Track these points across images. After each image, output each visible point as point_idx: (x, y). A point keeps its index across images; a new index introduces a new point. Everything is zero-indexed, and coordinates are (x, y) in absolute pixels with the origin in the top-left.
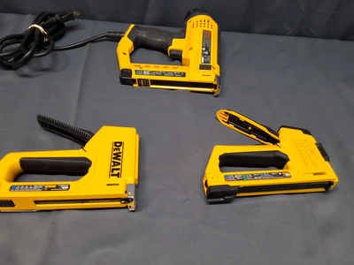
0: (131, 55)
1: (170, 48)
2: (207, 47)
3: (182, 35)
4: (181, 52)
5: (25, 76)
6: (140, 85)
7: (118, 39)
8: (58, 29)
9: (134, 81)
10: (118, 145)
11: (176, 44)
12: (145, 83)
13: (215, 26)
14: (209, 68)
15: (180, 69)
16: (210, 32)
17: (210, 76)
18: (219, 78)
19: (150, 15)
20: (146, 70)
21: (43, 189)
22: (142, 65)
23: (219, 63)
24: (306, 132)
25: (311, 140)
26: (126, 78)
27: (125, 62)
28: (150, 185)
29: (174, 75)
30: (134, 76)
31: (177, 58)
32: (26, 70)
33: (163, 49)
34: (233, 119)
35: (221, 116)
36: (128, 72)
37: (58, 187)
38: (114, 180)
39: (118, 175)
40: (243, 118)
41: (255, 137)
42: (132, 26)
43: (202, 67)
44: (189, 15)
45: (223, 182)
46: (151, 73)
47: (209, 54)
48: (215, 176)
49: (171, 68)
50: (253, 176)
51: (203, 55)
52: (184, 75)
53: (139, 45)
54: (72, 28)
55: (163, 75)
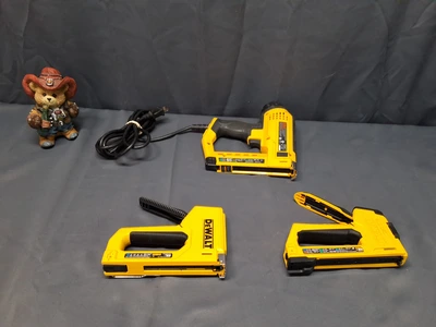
0: (214, 143)
1: (249, 138)
2: (283, 137)
3: (260, 126)
4: (260, 141)
5: (124, 165)
6: (223, 171)
7: (202, 131)
8: (150, 123)
9: (218, 167)
10: (208, 222)
11: (255, 134)
12: (229, 169)
13: (290, 117)
14: (286, 155)
15: (259, 156)
17: (287, 163)
18: (295, 164)
19: (229, 108)
20: (228, 157)
21: (151, 256)
22: (225, 153)
23: (295, 150)
24: (377, 212)
25: (382, 220)
26: (210, 165)
27: (209, 152)
28: (236, 258)
29: (254, 161)
30: (218, 163)
31: (255, 146)
32: (124, 159)
33: (243, 139)
34: (309, 201)
35: (298, 198)
36: (213, 160)
37: (163, 255)
38: (208, 250)
39: (211, 246)
40: (318, 200)
41: (331, 217)
42: (215, 119)
43: (279, 154)
44: (266, 109)
45: (301, 254)
46: (233, 160)
48: (294, 250)
49: (250, 156)
50: (328, 250)
51: (280, 144)
52: (263, 161)
53: (221, 134)
54: (161, 122)
55: (244, 161)
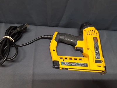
1: (76, 46)
2: (97, 48)
12: (67, 69)
14: (100, 62)
16: (97, 38)
17: (101, 67)
19: (62, 22)
29: (81, 65)
31: (80, 50)
42: (56, 33)
47: (99, 53)
51: (96, 53)
53: (59, 41)
55: (76, 65)
